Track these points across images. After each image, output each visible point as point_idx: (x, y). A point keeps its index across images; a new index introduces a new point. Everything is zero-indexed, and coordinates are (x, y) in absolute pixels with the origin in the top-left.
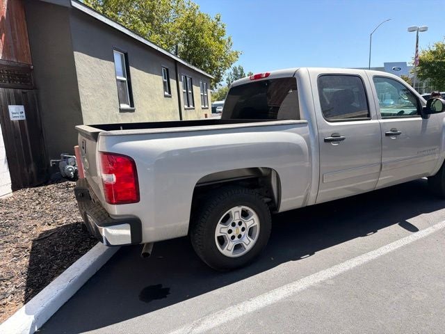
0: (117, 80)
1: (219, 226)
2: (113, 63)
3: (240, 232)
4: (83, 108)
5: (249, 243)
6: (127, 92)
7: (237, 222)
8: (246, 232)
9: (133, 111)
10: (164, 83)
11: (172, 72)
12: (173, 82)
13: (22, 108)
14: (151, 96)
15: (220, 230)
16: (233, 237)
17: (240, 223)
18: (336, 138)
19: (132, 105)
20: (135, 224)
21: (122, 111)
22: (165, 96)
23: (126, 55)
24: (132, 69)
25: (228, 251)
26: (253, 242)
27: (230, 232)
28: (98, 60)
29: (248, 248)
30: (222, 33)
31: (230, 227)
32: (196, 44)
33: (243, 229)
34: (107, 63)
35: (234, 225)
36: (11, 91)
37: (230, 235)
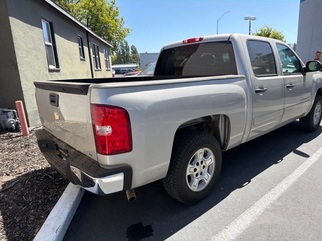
0: (46, 45)
1: (189, 166)
2: (41, 30)
4: (19, 67)
5: (207, 178)
6: (53, 56)
7: (200, 162)
8: (206, 169)
9: (58, 71)
10: (80, 49)
11: (85, 41)
12: (86, 49)
14: (71, 59)
15: (190, 170)
16: (197, 175)
17: (202, 163)
18: (262, 90)
19: (58, 66)
21: (50, 71)
22: (81, 60)
23: (51, 24)
24: (56, 36)
25: (194, 187)
26: (210, 177)
27: (195, 170)
28: (30, 26)
29: (207, 182)
30: (116, 14)
31: (195, 166)
33: (204, 167)
34: (37, 29)
35: (198, 164)
37: (195, 173)
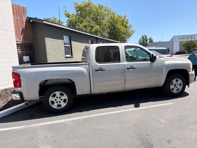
0: (65, 46)
1: (51, 97)
2: (63, 40)
3: (60, 100)
4: (48, 57)
5: (63, 105)
6: (69, 50)
7: (59, 97)
11: (94, 42)
13: (28, 57)
15: (51, 99)
17: (60, 98)
18: (101, 70)
19: (72, 55)
20: (21, 94)
21: (66, 57)
23: (70, 37)
25: (55, 106)
26: (65, 104)
27: (56, 100)
28: (56, 40)
29: (63, 106)
30: (127, 22)
31: (56, 98)
32: (114, 28)
34: (60, 41)
35: (57, 98)
36: (25, 51)
37: (56, 101)
